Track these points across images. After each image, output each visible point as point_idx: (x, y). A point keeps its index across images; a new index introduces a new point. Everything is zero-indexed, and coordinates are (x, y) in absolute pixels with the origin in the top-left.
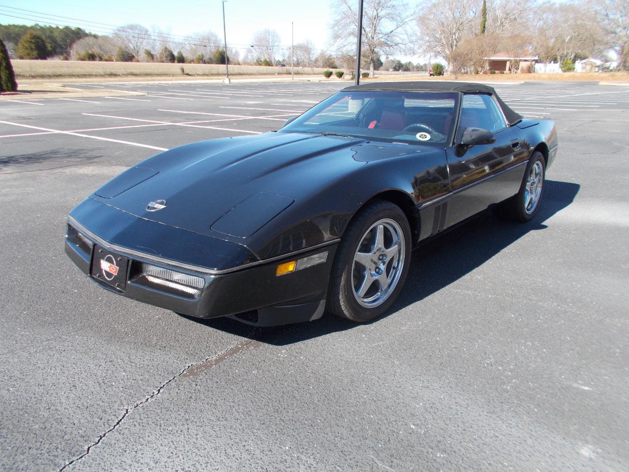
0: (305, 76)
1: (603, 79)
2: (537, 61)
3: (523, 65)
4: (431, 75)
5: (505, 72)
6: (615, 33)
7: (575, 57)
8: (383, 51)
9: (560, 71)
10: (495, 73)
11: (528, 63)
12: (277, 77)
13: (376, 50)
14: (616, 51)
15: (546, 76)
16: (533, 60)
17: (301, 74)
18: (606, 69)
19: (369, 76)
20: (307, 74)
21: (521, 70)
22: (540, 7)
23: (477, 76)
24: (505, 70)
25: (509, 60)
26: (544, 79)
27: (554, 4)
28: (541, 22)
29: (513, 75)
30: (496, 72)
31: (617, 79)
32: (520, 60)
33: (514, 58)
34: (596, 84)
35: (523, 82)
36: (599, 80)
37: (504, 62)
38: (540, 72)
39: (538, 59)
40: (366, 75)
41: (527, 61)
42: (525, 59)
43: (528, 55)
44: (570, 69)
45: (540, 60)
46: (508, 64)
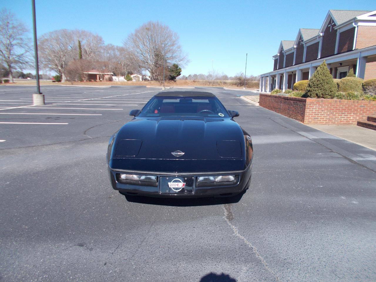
3: (107, 77)
4: (53, 81)
5: (97, 81)
6: (147, 62)
7: (128, 73)
8: (18, 66)
9: (126, 81)
11: (109, 76)
13: (12, 65)
14: (149, 71)
15: (120, 83)
16: (111, 75)
18: (145, 79)
19: (9, 82)
21: (106, 80)
22: (106, 47)
23: (83, 83)
24: (97, 79)
25: (98, 74)
26: (119, 84)
27: (114, 46)
28: (108, 55)
29: (103, 82)
30: (92, 80)
31: (152, 85)
32: (105, 75)
33: (101, 73)
34: (145, 87)
35: (110, 86)
36: (145, 85)
37: (96, 75)
38: (116, 81)
39: (113, 74)
40: (7, 81)
41: (108, 75)
42: (107, 74)
43: (108, 72)
44: (130, 79)
45: (115, 75)
46: (98, 76)
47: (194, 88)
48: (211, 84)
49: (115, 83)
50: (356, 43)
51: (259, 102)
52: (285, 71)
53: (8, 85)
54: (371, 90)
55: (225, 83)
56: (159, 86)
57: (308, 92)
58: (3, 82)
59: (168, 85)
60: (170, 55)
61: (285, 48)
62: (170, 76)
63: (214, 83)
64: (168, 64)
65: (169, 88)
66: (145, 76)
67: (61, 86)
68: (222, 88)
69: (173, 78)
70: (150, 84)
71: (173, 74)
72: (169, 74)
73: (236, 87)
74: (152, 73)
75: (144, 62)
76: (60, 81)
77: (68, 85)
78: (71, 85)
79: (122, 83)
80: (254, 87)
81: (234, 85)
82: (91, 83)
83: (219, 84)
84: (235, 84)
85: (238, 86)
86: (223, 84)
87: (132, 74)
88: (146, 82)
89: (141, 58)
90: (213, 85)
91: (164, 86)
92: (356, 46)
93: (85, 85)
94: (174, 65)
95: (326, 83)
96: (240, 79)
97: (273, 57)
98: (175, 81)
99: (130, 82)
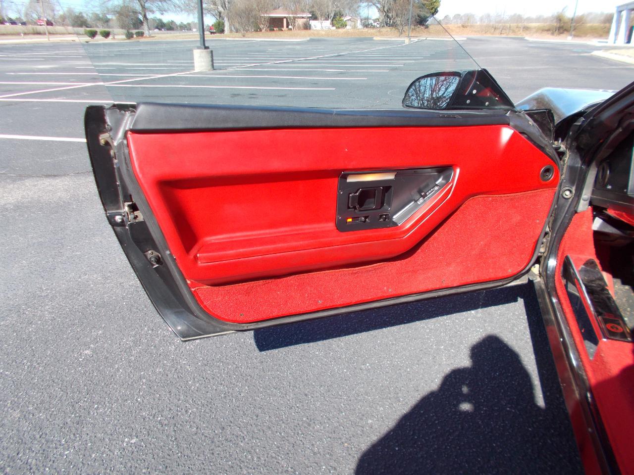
0: (59, 36)
1: (373, 35)
2: (311, 19)
3: (300, 22)
4: (212, 33)
5: (283, 29)
9: (333, 28)
10: (274, 30)
11: (304, 20)
12: (24, 39)
14: (377, 7)
15: (323, 33)
16: (308, 17)
17: (53, 34)
19: (145, 35)
20: (60, 34)
21: (299, 27)
23: (260, 34)
24: (283, 26)
25: (285, 17)
26: (322, 35)
29: (293, 32)
31: (382, 35)
32: (298, 18)
33: (291, 15)
34: (371, 39)
35: (308, 39)
36: (369, 36)
37: (281, 19)
38: (316, 29)
39: (311, 16)
40: (141, 34)
41: (303, 18)
42: (301, 16)
43: (303, 12)
44: (341, 25)
45: (315, 18)
46: (285, 20)
47: (465, 39)
48: (498, 31)
49: (316, 32)
53: (142, 40)
55: (526, 29)
56: (397, 37)
58: (135, 36)
59: (415, 35)
62: (418, 16)
63: (504, 28)
65: (416, 40)
66: (367, 18)
67: (225, 40)
68: (522, 39)
69: (422, 21)
70: (378, 34)
71: (423, 13)
72: (415, 12)
73: (549, 35)
76: (222, 31)
77: (237, 39)
78: (241, 38)
79: (328, 33)
80: (588, 35)
81: (546, 32)
82: (273, 32)
83: (514, 32)
84: (548, 30)
86: (523, 31)
88: (371, 31)
90: (501, 34)
91: (408, 37)
93: (265, 37)
98: (427, 27)
99: (341, 31)
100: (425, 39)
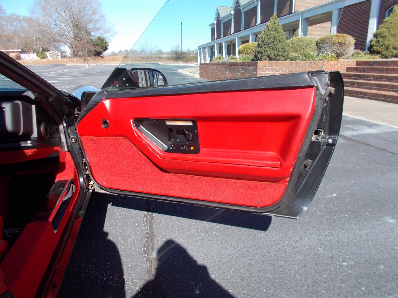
1: (67, 62)
2: (20, 52)
3: (13, 55)
6: (64, 35)
7: (43, 50)
9: (38, 58)
11: (16, 54)
14: (68, 45)
15: (31, 62)
16: (19, 52)
18: (65, 57)
22: (9, 17)
27: (19, 16)
28: (13, 28)
31: (74, 62)
32: (10, 52)
33: (4, 51)
34: (65, 65)
36: (64, 63)
38: (26, 59)
39: (21, 51)
41: (14, 52)
42: (12, 51)
43: (14, 48)
44: (44, 57)
45: (23, 52)
47: (125, 64)
48: (145, 60)
50: (295, 6)
51: (199, 74)
52: (224, 41)
54: (327, 48)
55: (160, 58)
56: (82, 63)
57: (258, 54)
59: (94, 62)
60: (93, 26)
61: (222, 15)
62: (95, 51)
63: (148, 58)
64: (92, 38)
65: (94, 65)
66: (63, 52)
68: (157, 64)
69: (98, 54)
70: (71, 62)
71: (99, 49)
72: (93, 48)
73: (173, 61)
74: (71, 47)
75: (60, 35)
79: (35, 62)
80: (192, 61)
81: (171, 60)
83: (154, 60)
84: (172, 59)
85: (174, 61)
86: (158, 59)
87: (48, 51)
88: (66, 60)
89: (56, 30)
90: (147, 61)
91: (88, 63)
92: (296, 9)
94: (99, 38)
95: (278, 41)
96: (176, 53)
97: (210, 25)
98: (102, 57)
99: (44, 60)
100: (101, 64)
